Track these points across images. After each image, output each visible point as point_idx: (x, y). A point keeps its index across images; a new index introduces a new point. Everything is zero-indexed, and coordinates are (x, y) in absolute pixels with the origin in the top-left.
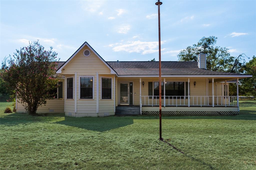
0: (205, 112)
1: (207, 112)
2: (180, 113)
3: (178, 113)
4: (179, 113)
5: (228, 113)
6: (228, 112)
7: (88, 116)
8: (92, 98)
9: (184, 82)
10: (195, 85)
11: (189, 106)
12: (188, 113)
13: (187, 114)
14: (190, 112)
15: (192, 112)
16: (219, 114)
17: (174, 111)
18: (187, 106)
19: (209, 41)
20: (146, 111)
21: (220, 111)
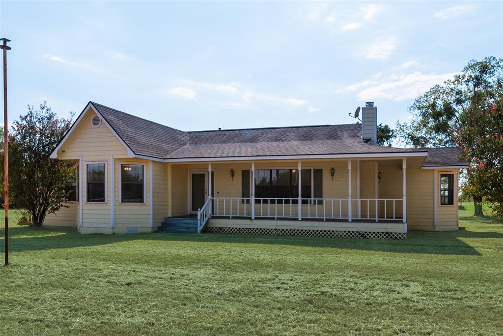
0: (333, 231)
1: (337, 231)
2: (283, 234)
3: (279, 232)
4: (281, 232)
5: (383, 235)
6: (383, 233)
7: (98, 233)
8: (104, 201)
9: (311, 170)
10: (333, 175)
11: (300, 219)
12: (298, 232)
13: (296, 234)
14: (302, 231)
15: (306, 231)
16: (361, 236)
17: (270, 228)
18: (297, 219)
19: (485, 68)
20: (219, 228)
21: (364, 230)
